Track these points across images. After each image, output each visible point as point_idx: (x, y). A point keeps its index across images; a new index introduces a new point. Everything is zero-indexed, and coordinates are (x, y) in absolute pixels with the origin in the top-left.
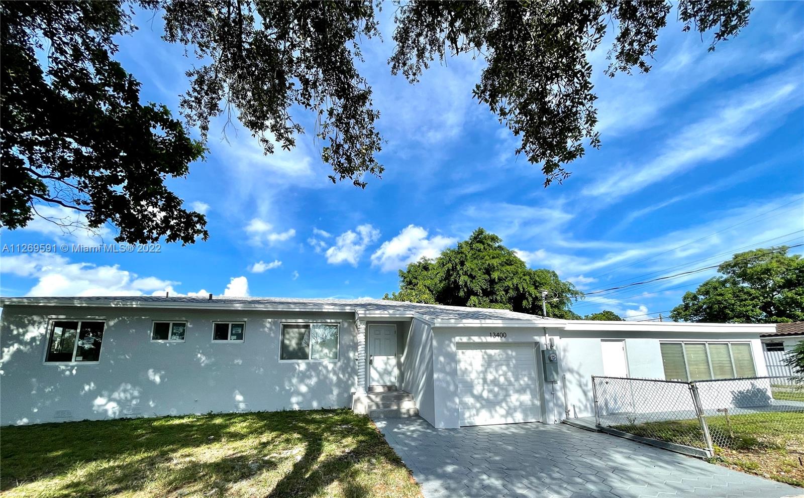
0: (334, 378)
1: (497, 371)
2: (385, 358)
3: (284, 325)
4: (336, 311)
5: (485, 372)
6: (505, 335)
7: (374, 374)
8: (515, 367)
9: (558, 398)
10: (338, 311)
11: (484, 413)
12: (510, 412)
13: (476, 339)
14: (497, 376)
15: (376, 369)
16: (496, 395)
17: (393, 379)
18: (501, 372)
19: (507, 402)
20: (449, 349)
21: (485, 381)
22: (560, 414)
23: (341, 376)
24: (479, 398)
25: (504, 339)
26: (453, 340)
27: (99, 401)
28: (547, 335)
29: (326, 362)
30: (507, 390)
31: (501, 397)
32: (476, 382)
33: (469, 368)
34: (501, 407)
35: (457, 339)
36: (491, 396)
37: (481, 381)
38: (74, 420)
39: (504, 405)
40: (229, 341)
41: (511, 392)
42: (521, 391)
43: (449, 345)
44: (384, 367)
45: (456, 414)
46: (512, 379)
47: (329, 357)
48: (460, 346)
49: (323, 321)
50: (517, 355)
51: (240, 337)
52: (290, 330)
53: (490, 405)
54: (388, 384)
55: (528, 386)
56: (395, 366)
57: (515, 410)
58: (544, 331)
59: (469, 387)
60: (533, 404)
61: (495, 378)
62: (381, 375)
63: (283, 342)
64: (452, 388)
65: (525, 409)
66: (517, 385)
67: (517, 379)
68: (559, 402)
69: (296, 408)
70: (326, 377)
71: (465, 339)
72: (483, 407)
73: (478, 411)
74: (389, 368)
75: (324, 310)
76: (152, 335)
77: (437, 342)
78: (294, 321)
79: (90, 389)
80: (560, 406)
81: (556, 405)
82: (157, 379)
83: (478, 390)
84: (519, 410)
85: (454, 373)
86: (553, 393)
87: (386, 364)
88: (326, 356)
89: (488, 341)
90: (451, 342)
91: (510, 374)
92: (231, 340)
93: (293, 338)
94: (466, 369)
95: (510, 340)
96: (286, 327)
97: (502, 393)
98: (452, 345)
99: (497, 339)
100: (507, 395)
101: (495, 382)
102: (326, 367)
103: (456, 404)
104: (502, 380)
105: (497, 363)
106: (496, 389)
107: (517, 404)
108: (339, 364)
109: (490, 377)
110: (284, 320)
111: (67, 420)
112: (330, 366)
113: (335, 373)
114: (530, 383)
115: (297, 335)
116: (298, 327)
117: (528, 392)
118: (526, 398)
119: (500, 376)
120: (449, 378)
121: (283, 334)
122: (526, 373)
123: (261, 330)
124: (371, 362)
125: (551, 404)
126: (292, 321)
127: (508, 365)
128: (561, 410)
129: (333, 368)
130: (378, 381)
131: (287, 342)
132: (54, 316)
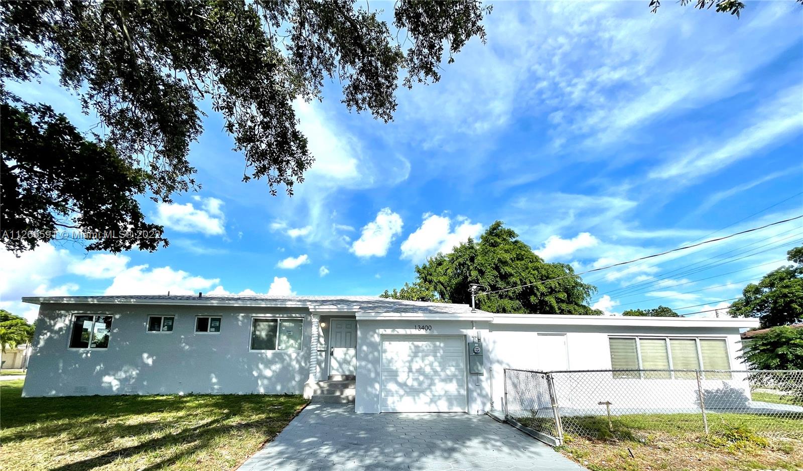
0: (297, 366)
1: (423, 360)
2: (345, 349)
3: (255, 319)
4: (298, 306)
5: (411, 362)
6: (430, 328)
7: (334, 364)
8: (442, 357)
9: (482, 389)
10: (300, 306)
11: (408, 399)
12: (433, 401)
13: (401, 331)
14: (423, 366)
15: (335, 359)
16: (420, 384)
17: (352, 368)
18: (427, 362)
19: (431, 391)
20: (373, 339)
21: (410, 370)
22: (484, 404)
23: (303, 364)
24: (403, 385)
25: (428, 332)
26: (377, 331)
27: (107, 379)
28: (474, 328)
29: (291, 351)
30: (432, 379)
31: (425, 385)
32: (400, 370)
33: (395, 358)
34: (425, 395)
35: (381, 331)
36: (415, 384)
37: (407, 370)
38: (88, 395)
39: (428, 392)
40: (208, 333)
41: (436, 381)
42: (448, 379)
43: (372, 336)
44: (343, 356)
45: (375, 399)
46: (439, 369)
47: (295, 347)
48: (384, 337)
49: (289, 315)
50: (445, 346)
51: (217, 329)
52: (261, 324)
53: (414, 392)
54: (347, 373)
55: (454, 376)
56: (353, 357)
57: (440, 397)
58: (472, 324)
59: (393, 375)
60: (459, 394)
61: (421, 368)
62: (340, 364)
63: (254, 333)
64: (373, 375)
65: (450, 399)
66: (442, 374)
67: (443, 369)
68: (484, 393)
69: (262, 391)
70: (289, 365)
71: (389, 331)
72: (407, 393)
73: (401, 397)
74: (348, 358)
75: (287, 306)
76: (148, 326)
77: (361, 333)
78: (262, 315)
79: (100, 369)
80: (485, 396)
81: (480, 395)
82: (150, 361)
83: (402, 378)
84: (444, 398)
85: (376, 361)
86: (478, 384)
87: (345, 354)
88: (292, 346)
89: (413, 333)
90: (375, 332)
91: (436, 364)
92: (210, 333)
93: (263, 330)
94: (392, 358)
95: (435, 333)
96: (256, 321)
97: (427, 382)
98: (376, 336)
99: (423, 332)
100: (432, 384)
101: (420, 371)
102: (290, 356)
103: (376, 390)
104: (428, 370)
105: (424, 354)
106: (421, 378)
107: (442, 393)
108: (302, 353)
109: (415, 366)
110: (254, 315)
111: (83, 394)
112: (294, 356)
113: (298, 362)
114: (457, 373)
115: (267, 327)
116: (267, 321)
117: (454, 382)
118: (453, 388)
119: (425, 365)
120: (370, 366)
121: (255, 326)
122: (454, 363)
123: (235, 323)
124: (332, 354)
125: (475, 394)
126: (261, 316)
127: (435, 356)
128: (485, 400)
129: (296, 358)
130: (337, 370)
131: (257, 333)
132: (76, 312)
